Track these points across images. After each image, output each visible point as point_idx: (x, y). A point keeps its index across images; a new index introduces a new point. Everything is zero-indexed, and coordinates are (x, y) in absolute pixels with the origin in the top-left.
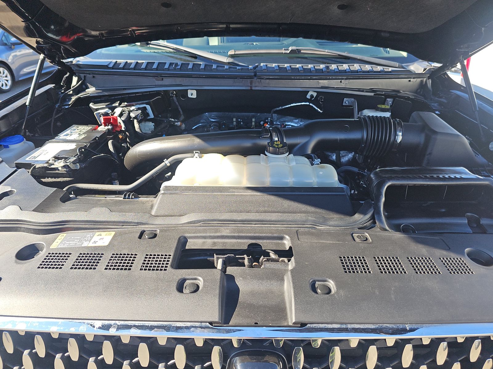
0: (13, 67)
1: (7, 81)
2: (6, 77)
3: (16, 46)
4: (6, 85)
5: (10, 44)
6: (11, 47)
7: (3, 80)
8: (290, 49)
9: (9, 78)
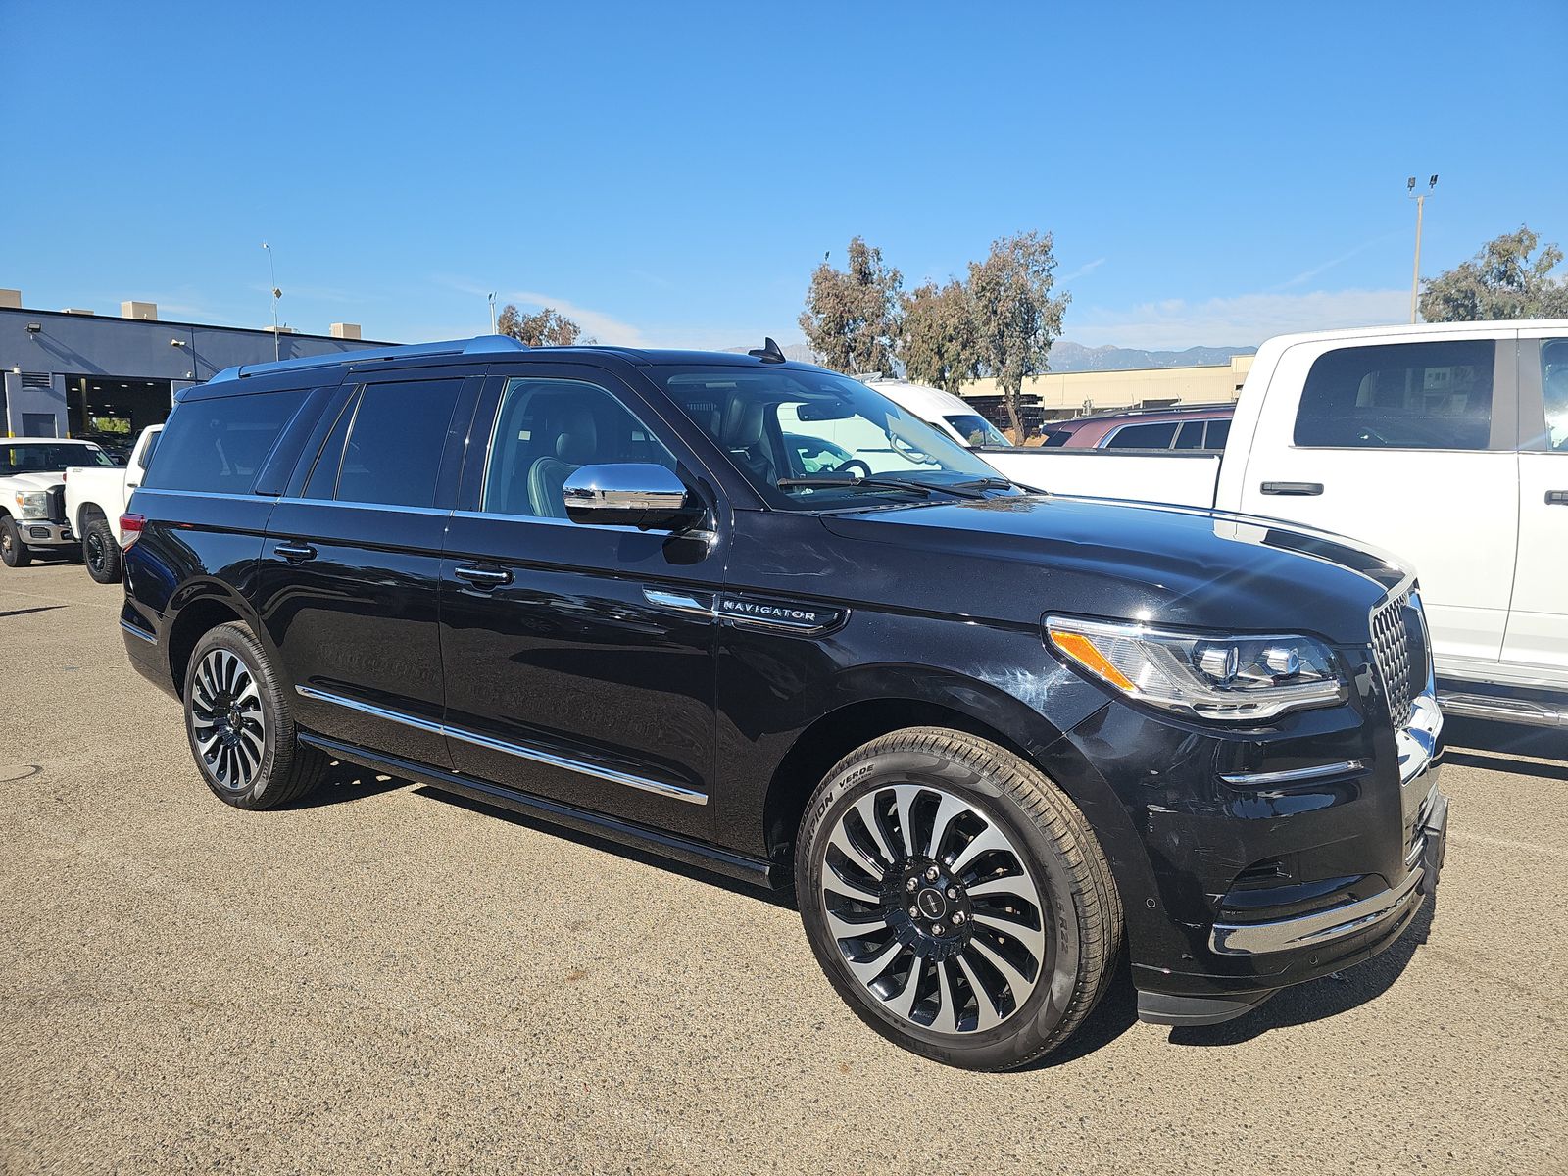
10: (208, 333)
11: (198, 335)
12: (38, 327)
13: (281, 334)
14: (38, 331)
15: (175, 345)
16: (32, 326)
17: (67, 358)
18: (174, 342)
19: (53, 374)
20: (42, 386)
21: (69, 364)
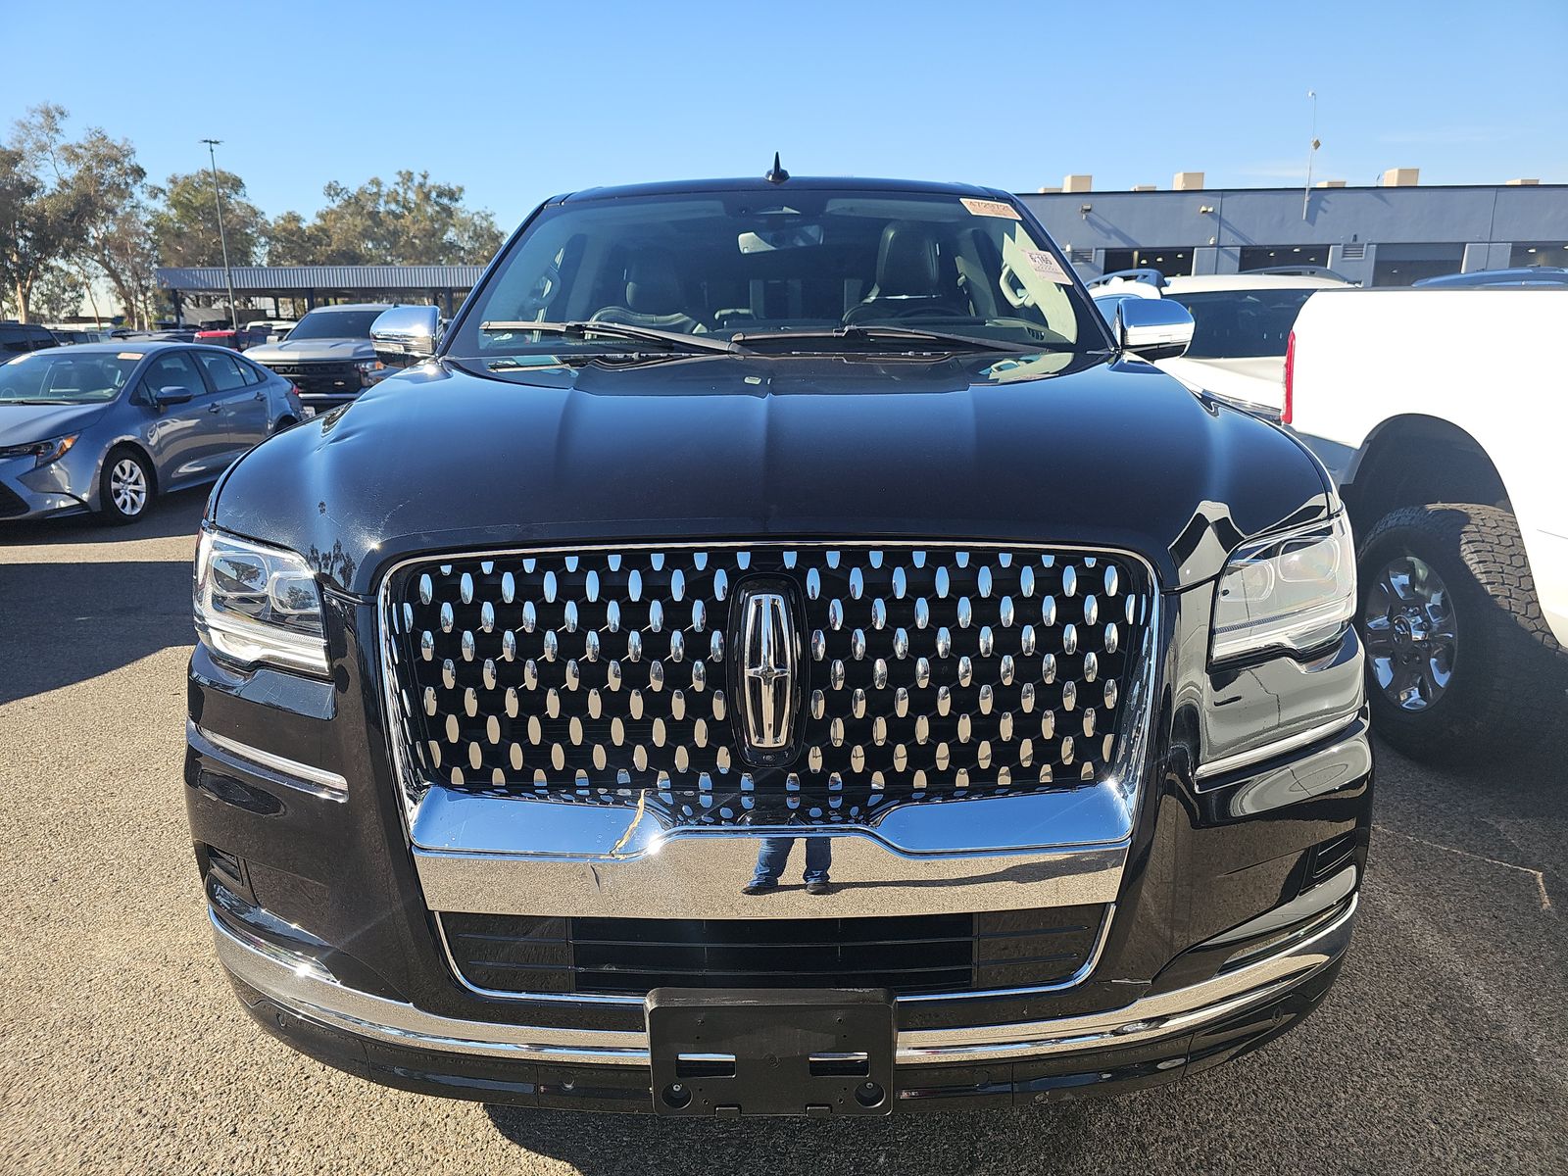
0: (158, 462)
1: (137, 493)
2: (136, 483)
3: (170, 407)
4: (134, 504)
5: (155, 401)
6: (157, 410)
7: (128, 493)
8: (846, 329)
9: (143, 485)
10: (1237, 197)
11: (1229, 200)
12: (1089, 207)
13: (1313, 189)
14: (1089, 210)
15: (1204, 212)
16: (1085, 207)
17: (1108, 233)
18: (1203, 209)
19: (1097, 249)
20: (1086, 261)
21: (1109, 238)
